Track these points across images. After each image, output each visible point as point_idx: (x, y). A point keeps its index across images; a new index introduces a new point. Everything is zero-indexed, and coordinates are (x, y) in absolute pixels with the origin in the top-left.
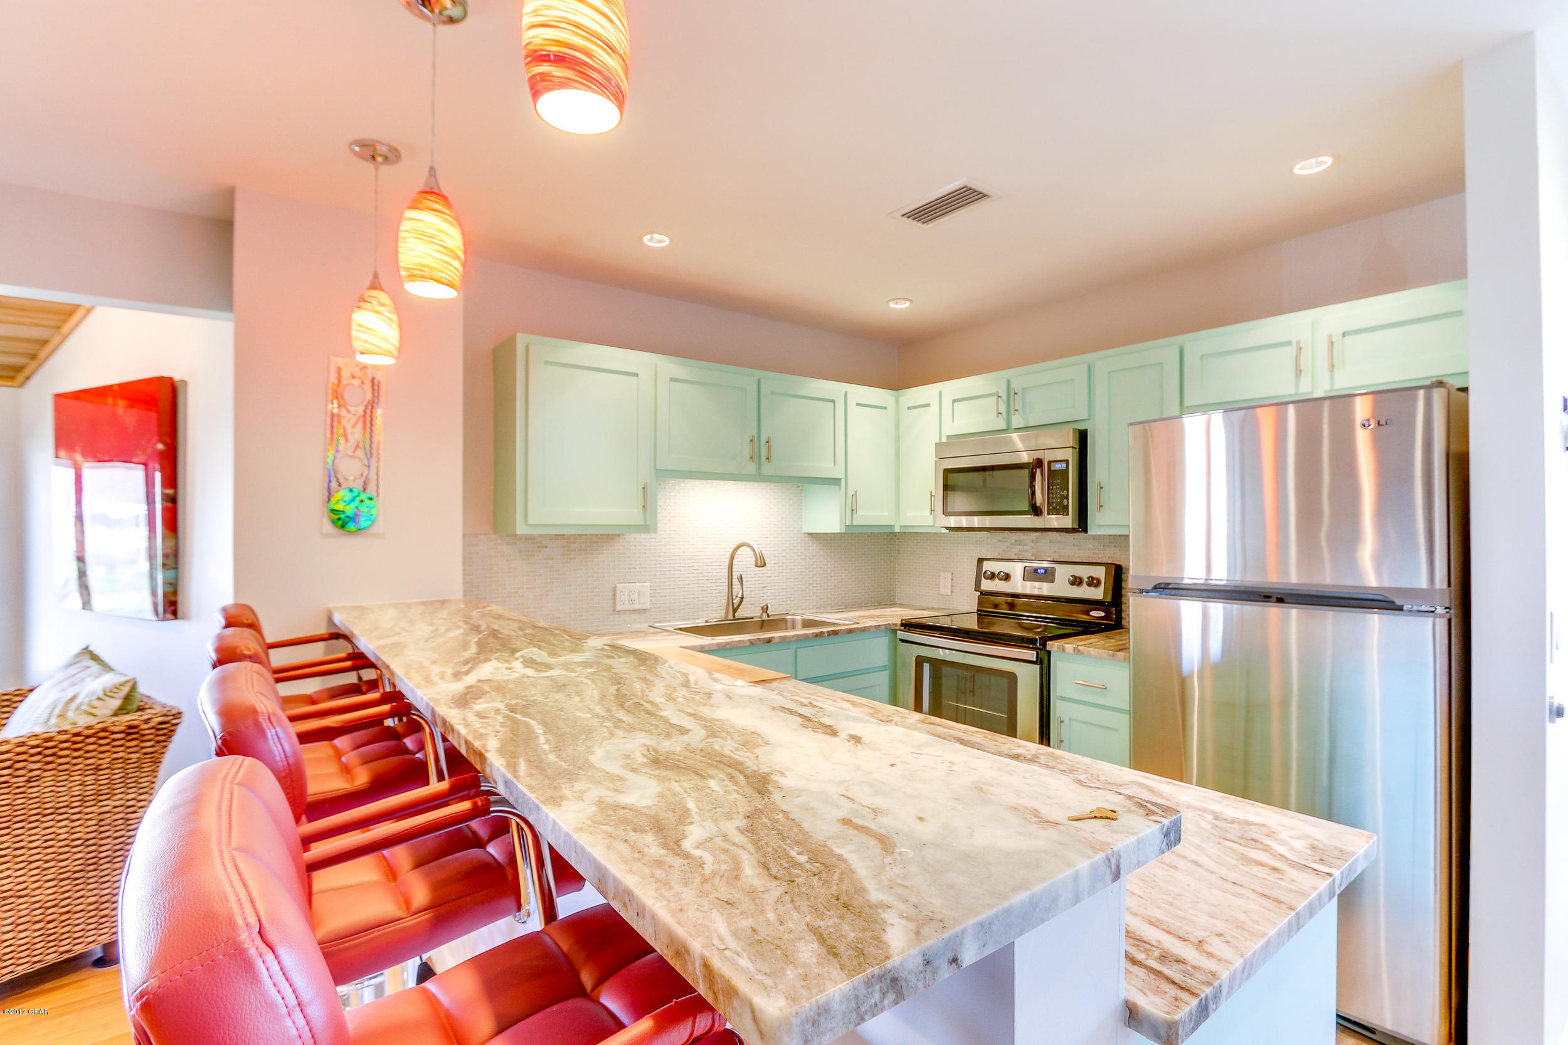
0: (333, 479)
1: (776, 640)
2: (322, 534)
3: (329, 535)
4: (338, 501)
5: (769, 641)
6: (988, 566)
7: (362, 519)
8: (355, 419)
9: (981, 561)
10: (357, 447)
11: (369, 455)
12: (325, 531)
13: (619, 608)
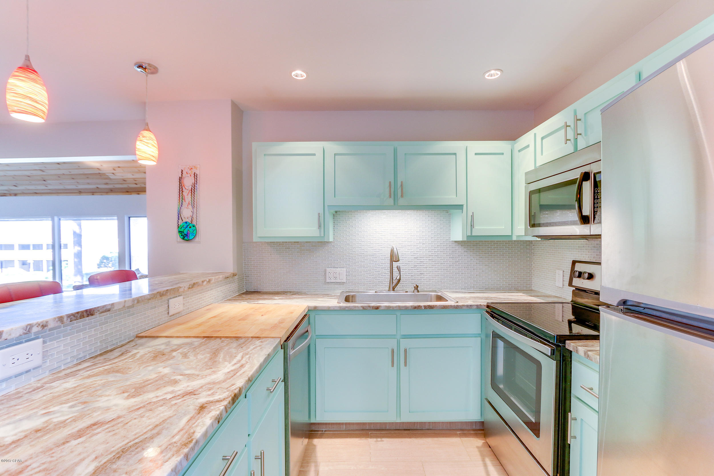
0: (180, 218)
1: (382, 308)
2: (177, 242)
3: (180, 242)
4: (182, 227)
5: (377, 308)
6: (579, 267)
7: (190, 235)
8: (188, 191)
9: (574, 263)
10: (189, 204)
11: (193, 207)
12: (178, 240)
13: (328, 281)
